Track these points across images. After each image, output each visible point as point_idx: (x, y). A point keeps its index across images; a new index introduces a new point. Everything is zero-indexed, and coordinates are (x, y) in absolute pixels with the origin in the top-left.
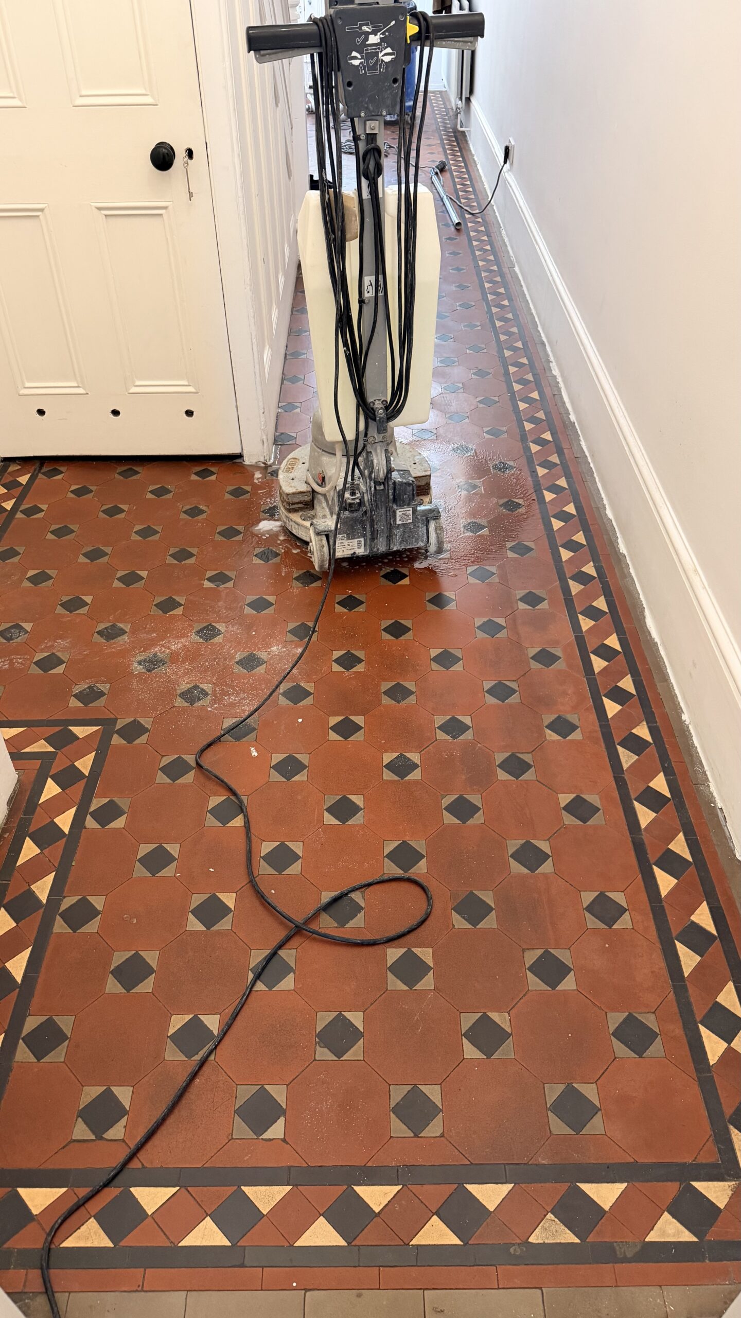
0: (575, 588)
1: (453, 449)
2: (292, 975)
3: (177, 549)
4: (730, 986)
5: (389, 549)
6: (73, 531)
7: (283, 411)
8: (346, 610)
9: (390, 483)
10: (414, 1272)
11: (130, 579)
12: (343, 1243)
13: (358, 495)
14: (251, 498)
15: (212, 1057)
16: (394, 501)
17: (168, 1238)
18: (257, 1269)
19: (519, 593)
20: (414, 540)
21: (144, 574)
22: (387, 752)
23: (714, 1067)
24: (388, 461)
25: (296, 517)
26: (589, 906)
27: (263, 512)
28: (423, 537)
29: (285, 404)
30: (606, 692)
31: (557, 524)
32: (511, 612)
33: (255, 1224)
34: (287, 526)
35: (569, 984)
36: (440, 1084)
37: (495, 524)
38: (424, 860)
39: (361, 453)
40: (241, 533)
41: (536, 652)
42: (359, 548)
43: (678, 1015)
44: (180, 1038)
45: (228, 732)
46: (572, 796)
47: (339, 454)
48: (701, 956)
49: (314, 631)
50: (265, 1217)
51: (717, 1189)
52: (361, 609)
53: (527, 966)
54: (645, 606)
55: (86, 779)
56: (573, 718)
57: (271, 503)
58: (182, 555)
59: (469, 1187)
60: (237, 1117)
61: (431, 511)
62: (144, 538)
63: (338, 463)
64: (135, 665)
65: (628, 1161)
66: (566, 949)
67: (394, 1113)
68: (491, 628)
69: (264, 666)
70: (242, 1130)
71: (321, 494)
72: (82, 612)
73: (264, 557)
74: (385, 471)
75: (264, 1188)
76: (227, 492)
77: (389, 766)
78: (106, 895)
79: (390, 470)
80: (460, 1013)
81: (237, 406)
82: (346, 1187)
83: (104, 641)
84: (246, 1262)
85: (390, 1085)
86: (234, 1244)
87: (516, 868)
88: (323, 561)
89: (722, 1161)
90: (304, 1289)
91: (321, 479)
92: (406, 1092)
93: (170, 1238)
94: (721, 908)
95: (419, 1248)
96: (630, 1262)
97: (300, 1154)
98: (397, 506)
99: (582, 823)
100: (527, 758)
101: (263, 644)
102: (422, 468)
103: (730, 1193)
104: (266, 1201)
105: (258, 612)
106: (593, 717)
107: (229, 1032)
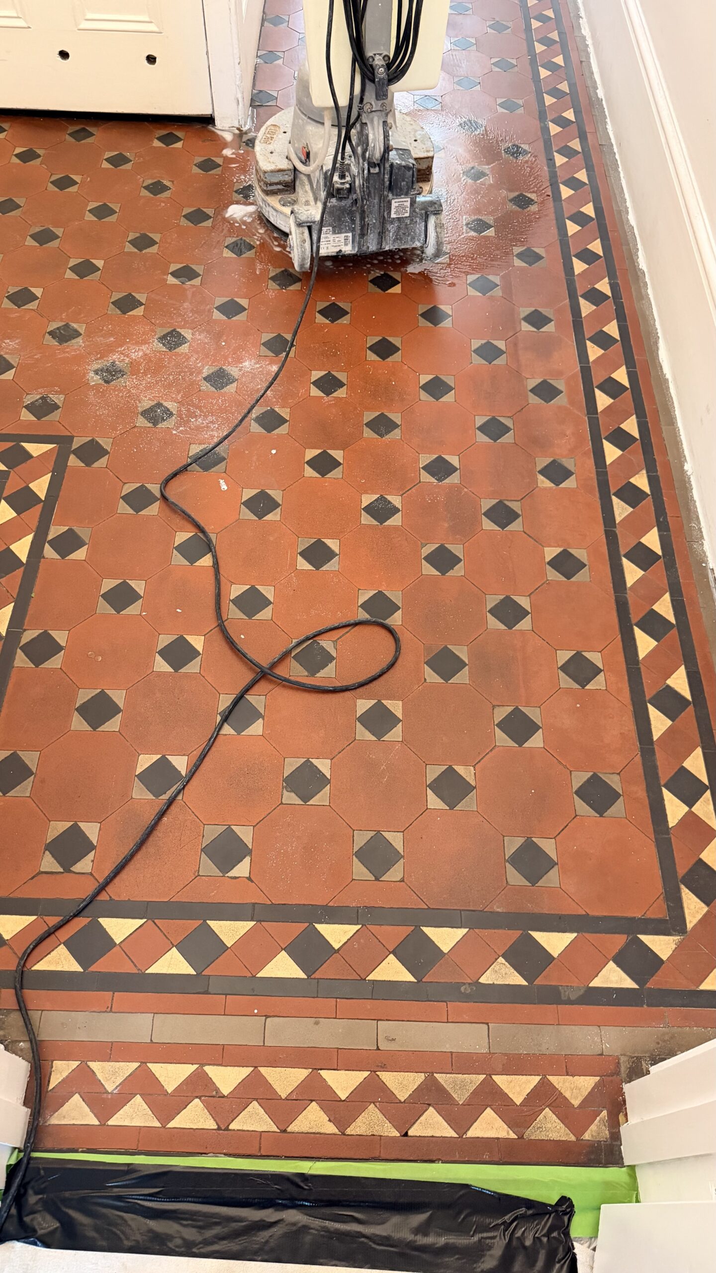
0: (586, 308)
1: (461, 124)
2: (261, 720)
3: (138, 235)
4: (699, 751)
5: (381, 249)
6: (18, 207)
7: (262, 62)
8: (328, 322)
9: (387, 165)
10: (368, 1004)
11: (85, 269)
12: (303, 976)
13: (348, 179)
14: (222, 174)
15: (180, 797)
16: (390, 188)
17: (135, 966)
18: (221, 996)
19: (523, 311)
20: (409, 238)
21: (99, 263)
22: (368, 493)
23: (672, 829)
24: (386, 137)
25: (274, 201)
26: (564, 665)
27: (236, 192)
28: (420, 235)
29: (265, 52)
30: (607, 434)
31: (572, 228)
32: (512, 334)
33: (220, 956)
34: (264, 212)
35: (536, 741)
36: (403, 832)
37: (504, 224)
38: (400, 612)
39: (354, 124)
40: (211, 217)
41: (537, 383)
42: (346, 244)
43: (643, 778)
44: (146, 777)
45: (195, 461)
46: (559, 550)
47: (328, 123)
48: (673, 720)
49: (292, 345)
50: (229, 949)
51: (662, 943)
52: (345, 320)
53: (496, 722)
54: (659, 335)
55: (42, 504)
56: (569, 464)
57: (245, 181)
58: (143, 242)
59: (425, 929)
60: (203, 855)
61: (432, 203)
62: (100, 218)
63: (327, 136)
64: (92, 374)
65: (579, 913)
66: (536, 707)
67: (356, 857)
68: (489, 352)
69: (235, 385)
70: (208, 867)
71: (305, 175)
72: (31, 308)
73: (236, 249)
74: (382, 150)
75: (229, 922)
76: (195, 165)
77: (369, 509)
78: (69, 630)
79: (387, 149)
80: (426, 765)
81: (207, 53)
82: (308, 924)
83: (57, 344)
84: (210, 990)
85: (354, 830)
86: (199, 973)
87: (494, 623)
88: (303, 259)
89: (669, 917)
90: (265, 1016)
91: (305, 155)
92: (369, 838)
93: (137, 965)
94: (698, 673)
95: (375, 983)
96: (573, 1004)
97: (265, 892)
98: (393, 195)
99: (566, 580)
100: (515, 506)
101: (234, 358)
102: (424, 147)
103: (674, 946)
104: (231, 935)
105: (229, 318)
106: (590, 462)
107: (197, 774)
